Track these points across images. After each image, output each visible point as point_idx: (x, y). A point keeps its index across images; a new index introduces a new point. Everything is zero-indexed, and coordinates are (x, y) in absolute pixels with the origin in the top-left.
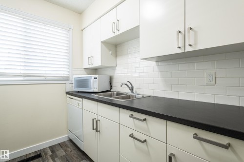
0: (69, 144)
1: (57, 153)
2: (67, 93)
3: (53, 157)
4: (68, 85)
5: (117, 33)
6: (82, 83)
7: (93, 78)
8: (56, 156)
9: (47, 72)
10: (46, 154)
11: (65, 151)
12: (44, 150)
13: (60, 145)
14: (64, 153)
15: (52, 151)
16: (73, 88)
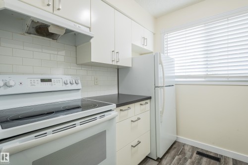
10: (226, 163)
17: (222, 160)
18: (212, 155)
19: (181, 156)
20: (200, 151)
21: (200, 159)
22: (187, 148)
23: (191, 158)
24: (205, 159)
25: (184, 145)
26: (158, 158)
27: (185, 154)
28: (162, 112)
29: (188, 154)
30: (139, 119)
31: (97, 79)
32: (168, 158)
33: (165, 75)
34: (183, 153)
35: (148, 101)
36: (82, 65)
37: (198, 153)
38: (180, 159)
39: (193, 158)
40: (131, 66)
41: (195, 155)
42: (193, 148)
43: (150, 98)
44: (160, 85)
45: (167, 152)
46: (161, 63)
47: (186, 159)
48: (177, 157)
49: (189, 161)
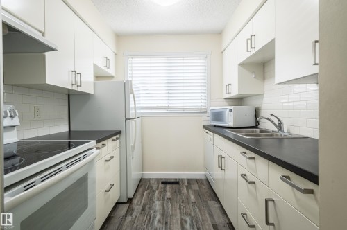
0: (205, 182)
1: (192, 186)
2: (204, 127)
3: (188, 188)
4: (205, 118)
5: (253, 51)
6: (218, 116)
7: (228, 110)
8: (191, 188)
9: (185, 105)
10: (183, 184)
11: (200, 187)
12: (183, 180)
13: (197, 181)
14: (198, 189)
15: (188, 183)
16: (209, 122)
17: (181, 182)
18: (173, 181)
19: (149, 190)
20: (163, 180)
21: (165, 187)
22: (152, 182)
23: (157, 189)
24: (168, 186)
25: (149, 180)
26: (129, 199)
27: (152, 187)
28: (133, 147)
29: (155, 187)
30: (112, 157)
31: (38, 110)
32: (138, 197)
33: (137, 106)
34: (150, 187)
35: (118, 136)
36: (13, 85)
37: (163, 183)
38: (149, 193)
39: (160, 188)
40: (93, 93)
41: (160, 185)
42: (158, 180)
43: (120, 132)
44: (131, 117)
45: (136, 191)
46: (132, 93)
47: (154, 192)
48: (146, 192)
49: (157, 191)
